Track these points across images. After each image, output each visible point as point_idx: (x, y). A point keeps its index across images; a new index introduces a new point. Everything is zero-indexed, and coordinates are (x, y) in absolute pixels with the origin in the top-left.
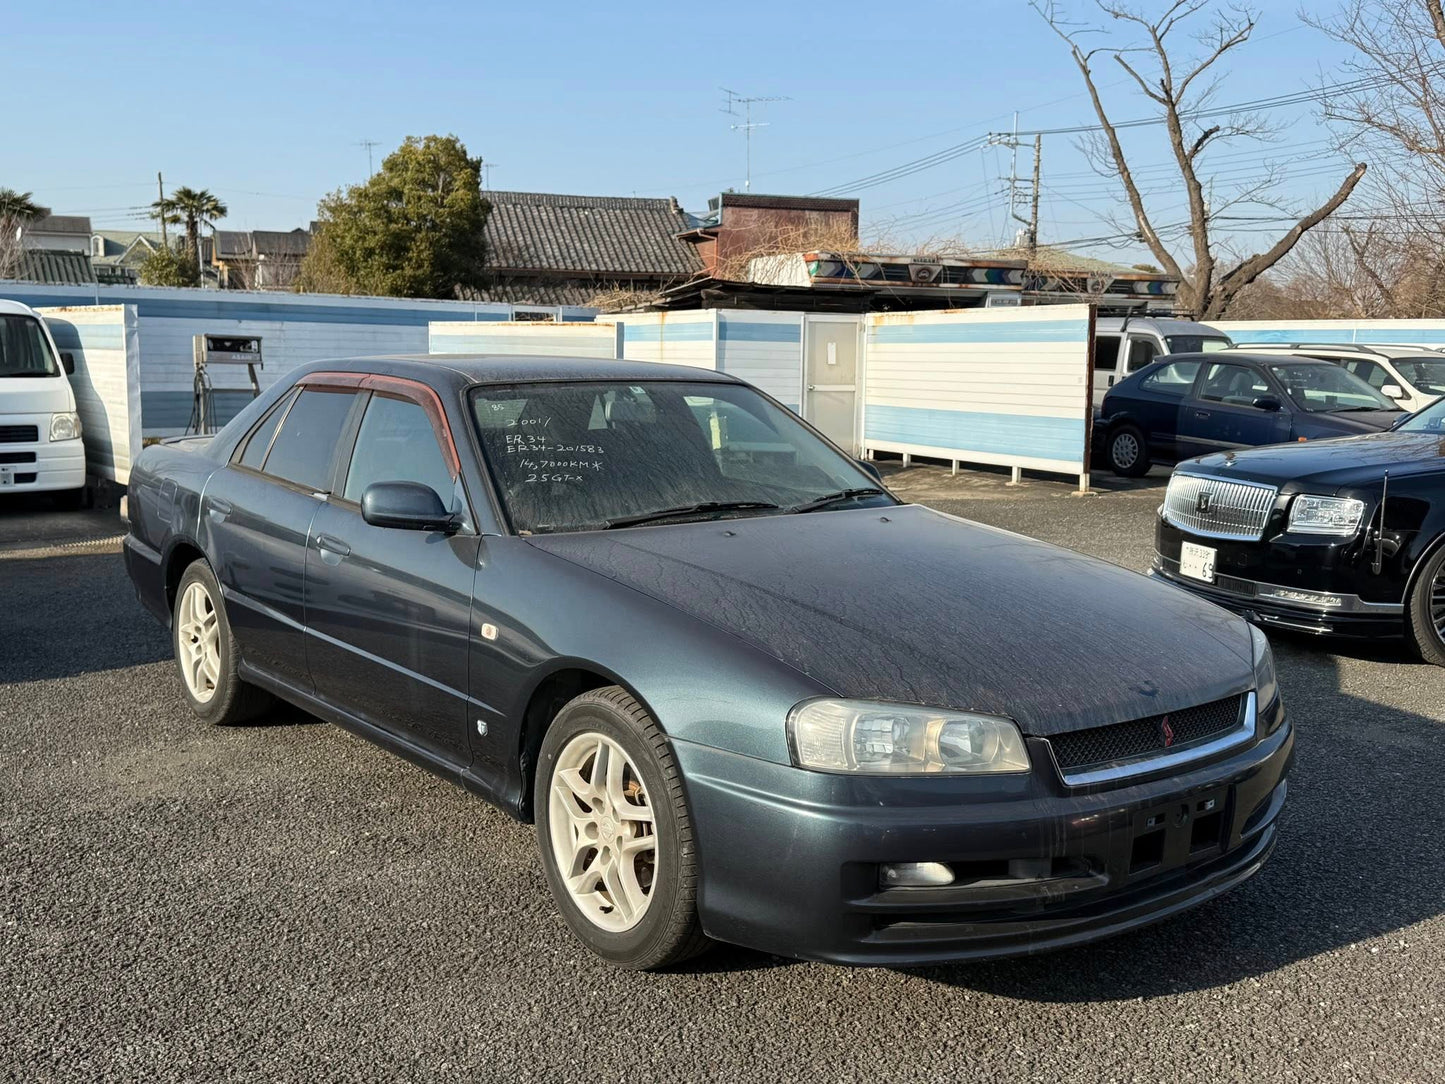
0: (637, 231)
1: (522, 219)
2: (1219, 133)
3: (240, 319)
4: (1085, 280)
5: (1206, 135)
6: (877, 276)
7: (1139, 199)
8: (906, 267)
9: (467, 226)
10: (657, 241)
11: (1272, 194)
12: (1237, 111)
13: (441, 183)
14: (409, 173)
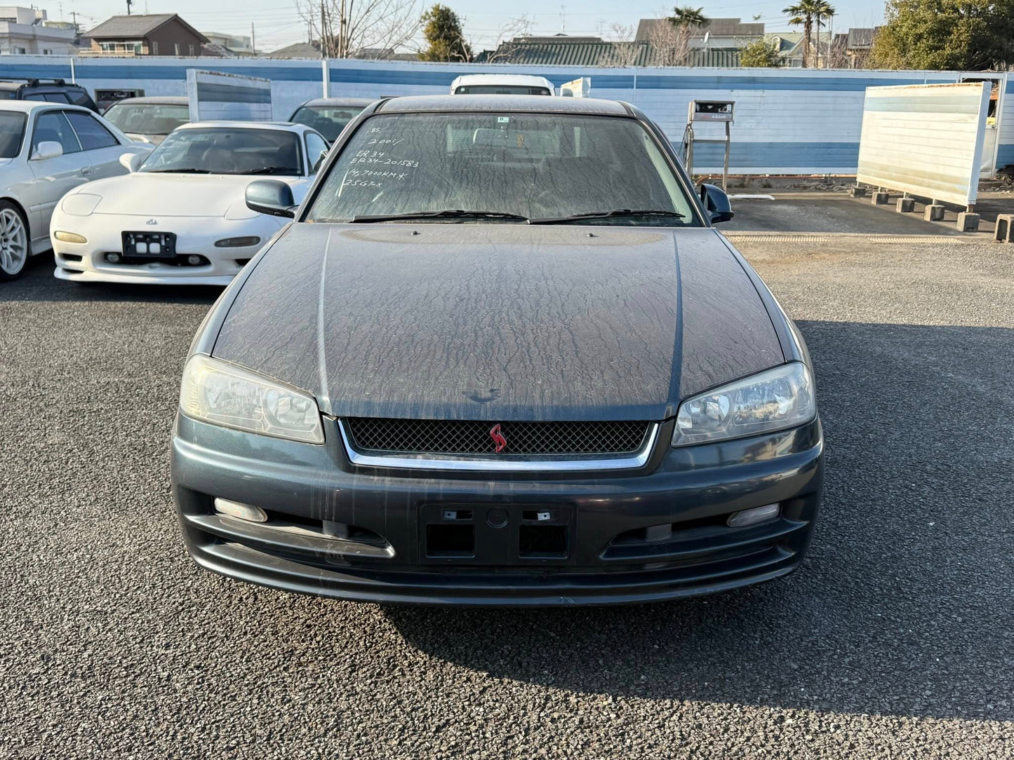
3: (732, 89)
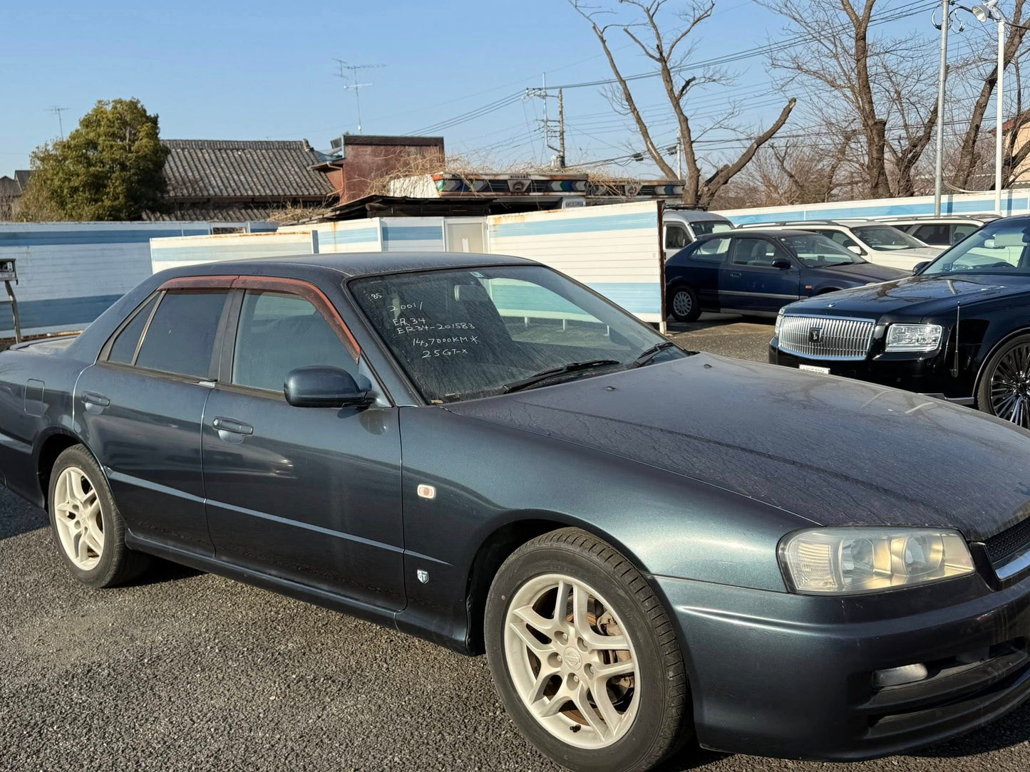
0: (281, 165)
1: (190, 159)
2: (697, 81)
4: (623, 186)
5: (688, 83)
6: (486, 189)
7: (646, 129)
8: (505, 181)
9: (151, 166)
10: (296, 172)
11: (734, 122)
12: (709, 65)
13: (127, 135)
14: (102, 128)
